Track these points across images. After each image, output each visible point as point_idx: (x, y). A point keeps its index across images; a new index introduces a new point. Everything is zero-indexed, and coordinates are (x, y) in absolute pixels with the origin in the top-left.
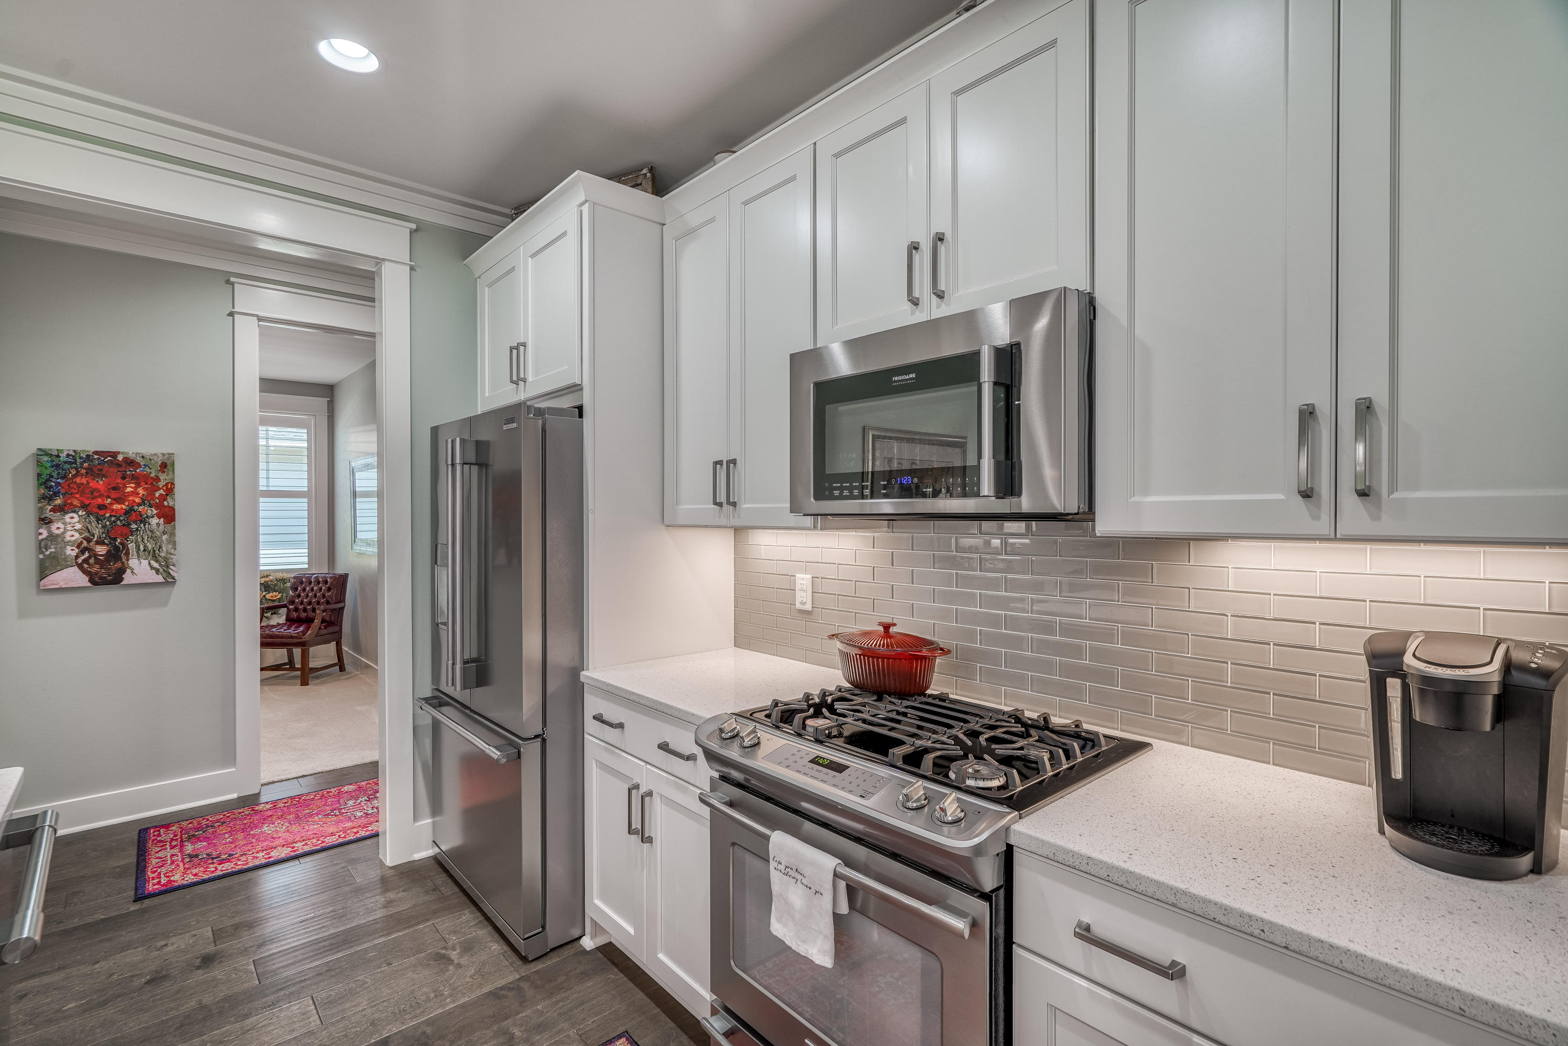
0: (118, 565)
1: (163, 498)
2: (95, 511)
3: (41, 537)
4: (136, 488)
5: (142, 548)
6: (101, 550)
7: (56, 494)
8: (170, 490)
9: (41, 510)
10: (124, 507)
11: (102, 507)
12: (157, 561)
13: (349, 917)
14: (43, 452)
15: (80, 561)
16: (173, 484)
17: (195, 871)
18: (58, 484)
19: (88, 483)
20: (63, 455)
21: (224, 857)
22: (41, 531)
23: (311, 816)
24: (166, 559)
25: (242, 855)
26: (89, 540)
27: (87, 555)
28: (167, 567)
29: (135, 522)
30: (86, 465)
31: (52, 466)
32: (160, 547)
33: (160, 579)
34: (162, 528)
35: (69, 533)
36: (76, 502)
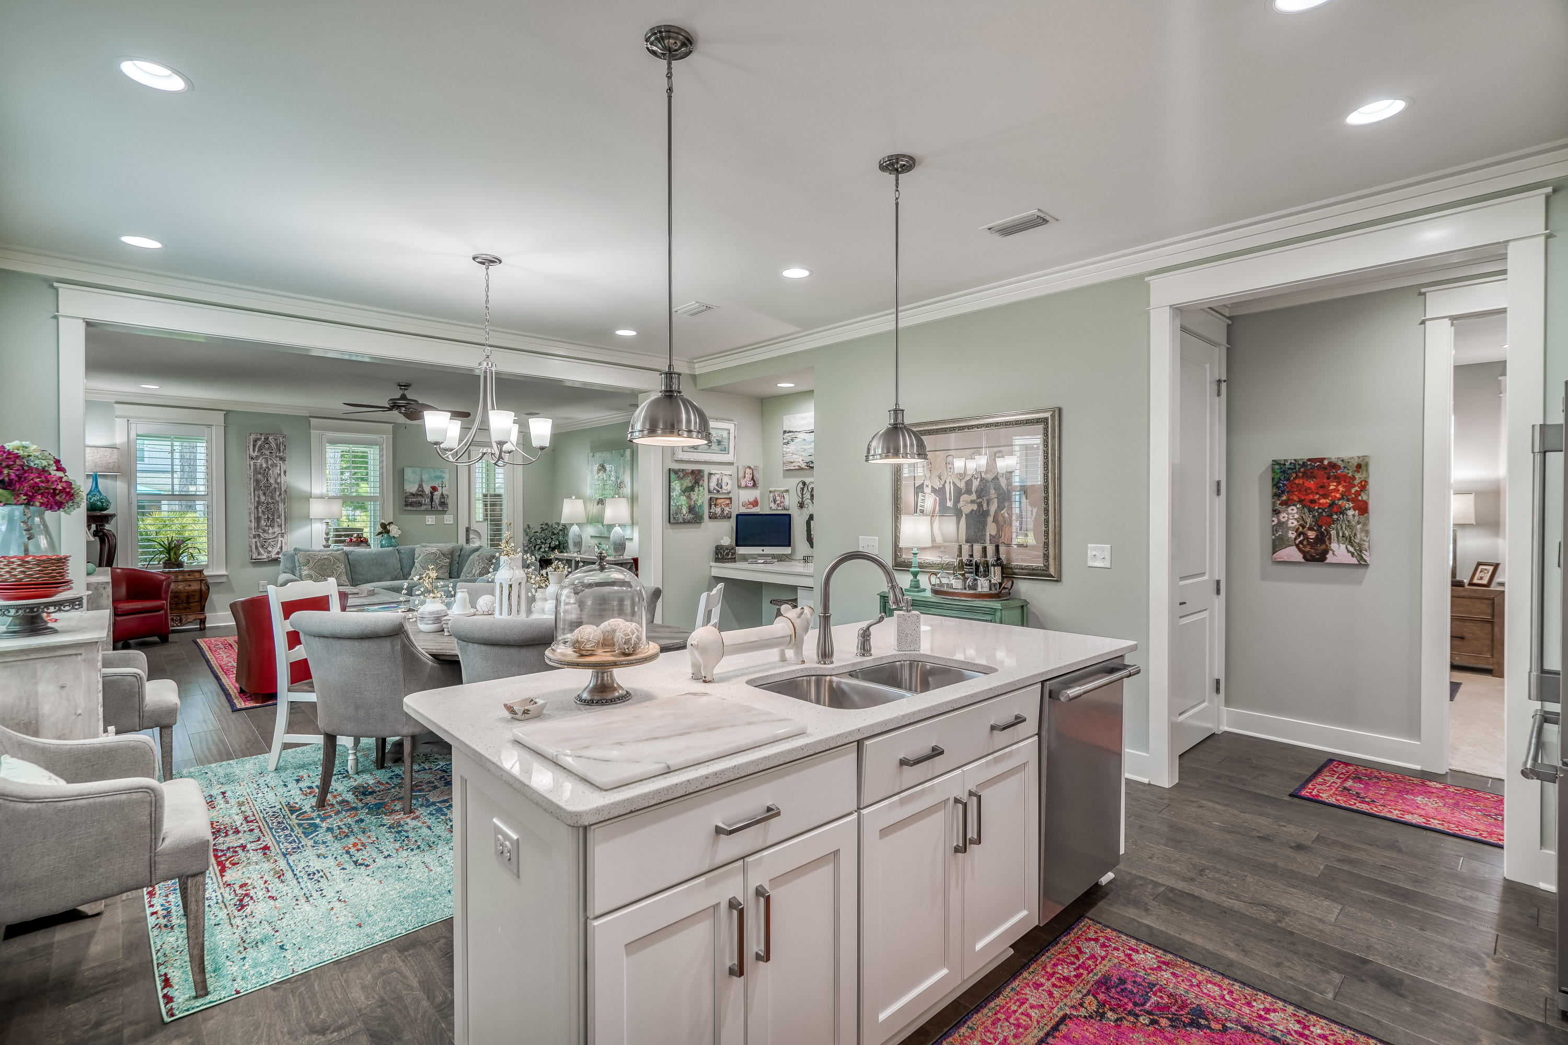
0: (1323, 547)
1: (1358, 494)
2: (1308, 505)
3: (1273, 524)
4: (1337, 486)
5: (1341, 534)
6: (1312, 535)
7: (1283, 492)
8: (1364, 486)
9: (1274, 504)
10: (1328, 501)
11: (1313, 501)
12: (1352, 546)
13: (1424, 885)
14: (1276, 462)
15: (1297, 542)
16: (1366, 482)
17: (1339, 798)
18: (1284, 485)
19: (1304, 483)
20: (1287, 464)
21: (1367, 800)
22: (1274, 519)
23: (1471, 808)
24: (1360, 545)
25: (1381, 805)
26: (1303, 527)
27: (1302, 538)
28: (1361, 551)
29: (1336, 514)
30: (1302, 470)
31: (1281, 472)
32: (1355, 534)
33: (1354, 561)
34: (1356, 518)
35: (1291, 521)
36: (1295, 498)
